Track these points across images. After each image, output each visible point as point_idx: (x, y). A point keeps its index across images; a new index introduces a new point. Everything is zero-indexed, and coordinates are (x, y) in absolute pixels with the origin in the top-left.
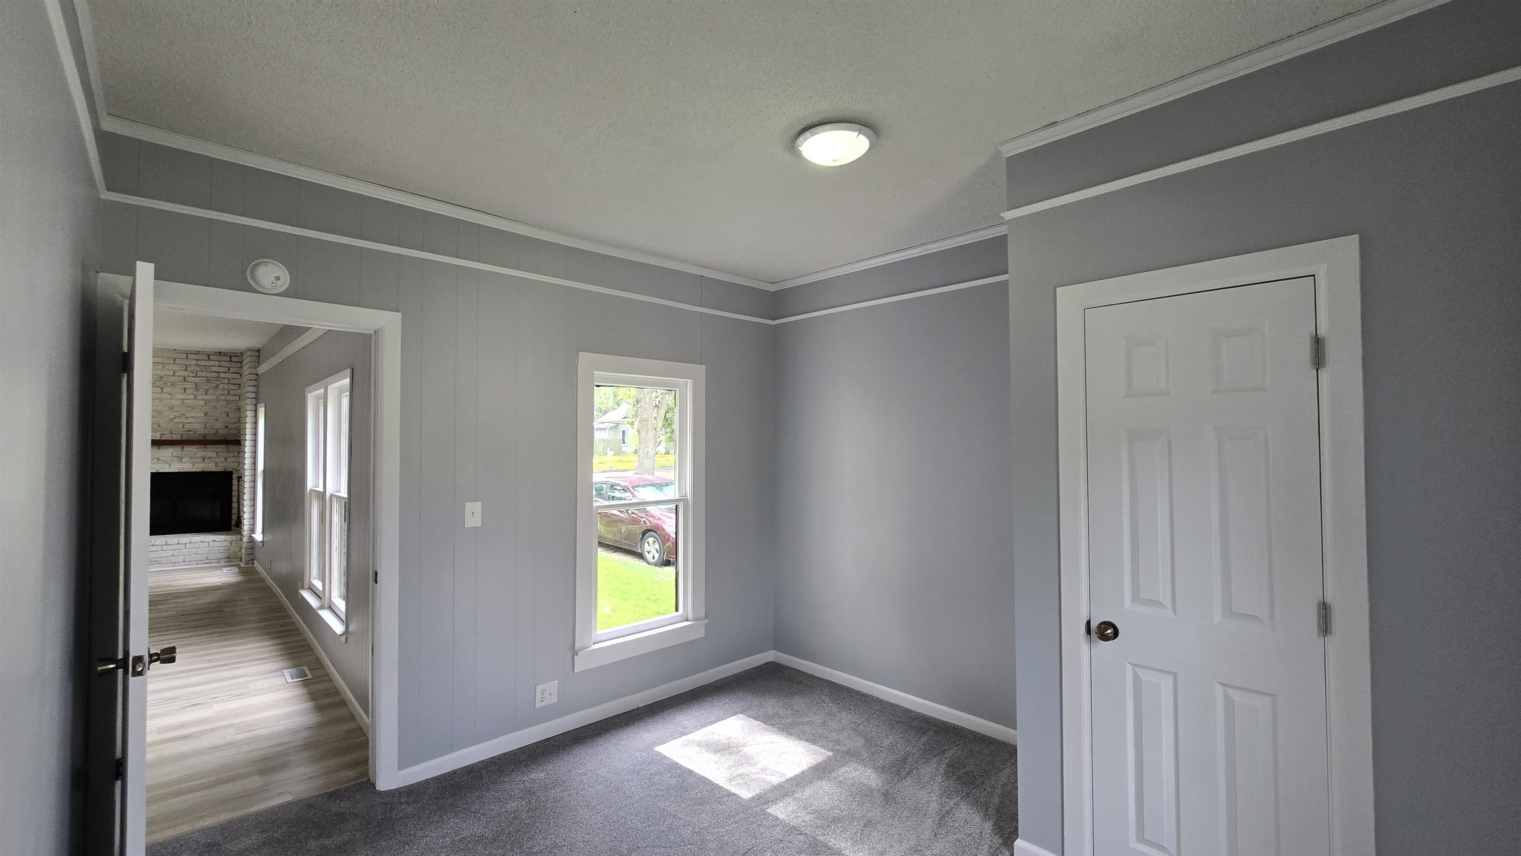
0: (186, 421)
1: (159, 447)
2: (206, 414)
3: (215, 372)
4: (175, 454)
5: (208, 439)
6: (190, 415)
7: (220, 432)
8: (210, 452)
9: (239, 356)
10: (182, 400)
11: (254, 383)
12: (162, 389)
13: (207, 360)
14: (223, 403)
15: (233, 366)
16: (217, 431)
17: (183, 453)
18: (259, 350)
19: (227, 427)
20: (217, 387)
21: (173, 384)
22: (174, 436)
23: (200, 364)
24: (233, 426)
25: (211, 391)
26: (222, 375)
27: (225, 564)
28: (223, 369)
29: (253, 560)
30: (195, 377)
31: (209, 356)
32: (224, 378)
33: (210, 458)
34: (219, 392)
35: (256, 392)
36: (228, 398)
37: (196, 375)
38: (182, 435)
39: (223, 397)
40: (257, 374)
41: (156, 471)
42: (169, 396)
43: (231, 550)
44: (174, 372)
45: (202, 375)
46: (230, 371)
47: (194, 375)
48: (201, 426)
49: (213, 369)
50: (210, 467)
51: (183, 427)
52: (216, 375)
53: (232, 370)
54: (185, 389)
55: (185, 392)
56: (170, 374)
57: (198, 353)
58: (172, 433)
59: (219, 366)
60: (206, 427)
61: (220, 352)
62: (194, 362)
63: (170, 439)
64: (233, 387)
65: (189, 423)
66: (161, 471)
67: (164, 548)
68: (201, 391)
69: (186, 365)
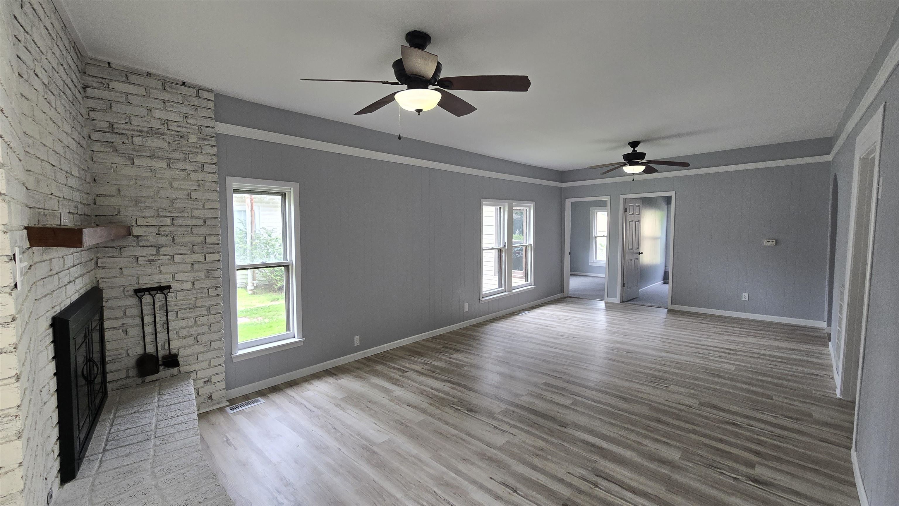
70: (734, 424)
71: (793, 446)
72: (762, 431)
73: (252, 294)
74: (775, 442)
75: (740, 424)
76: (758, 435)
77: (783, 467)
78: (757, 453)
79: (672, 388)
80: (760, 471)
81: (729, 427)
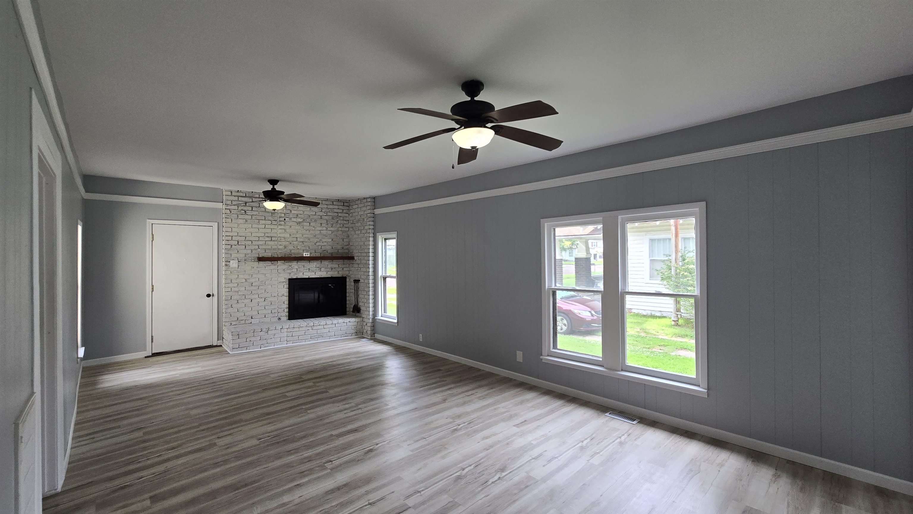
0: (323, 244)
1: (310, 261)
2: (332, 240)
3: (336, 212)
4: (318, 265)
5: (334, 256)
6: (324, 240)
7: (340, 251)
8: (334, 264)
9: (348, 202)
10: (320, 230)
11: (372, 219)
12: (310, 223)
13: (332, 205)
14: (340, 232)
15: (345, 209)
16: (338, 251)
17: (322, 265)
18: (374, 198)
19: (343, 248)
20: (337, 222)
21: (315, 221)
22: (317, 254)
23: (328, 207)
24: (346, 247)
25: (334, 225)
26: (340, 215)
27: (355, 337)
28: (340, 211)
29: (374, 334)
30: (326, 216)
31: (333, 202)
32: (340, 216)
33: (335, 268)
34: (338, 226)
35: (374, 225)
36: (343, 229)
37: (327, 214)
38: (321, 253)
39: (340, 229)
40: (374, 214)
41: (308, 277)
42: (314, 229)
43: (358, 328)
44: (316, 212)
45: (330, 215)
46: (344, 212)
47: (326, 214)
48: (330, 247)
49: (335, 211)
50: (335, 274)
51: (321, 248)
52: (336, 214)
53: (345, 211)
54: (321, 224)
55: (321, 225)
56: (313, 214)
57: (327, 200)
58: (315, 252)
59: (338, 209)
60: (332, 248)
61: (339, 200)
62: (326, 206)
63: (314, 256)
64: (345, 222)
65: (325, 246)
66: (311, 277)
67: (325, 327)
68: (330, 225)
69: (322, 208)
70: (173, 448)
71: (118, 462)
72: (148, 458)
73: (674, 325)
74: (133, 456)
75: (169, 452)
76: (150, 452)
77: (123, 445)
78: (145, 441)
79: (255, 442)
80: (140, 434)
81: (175, 444)
